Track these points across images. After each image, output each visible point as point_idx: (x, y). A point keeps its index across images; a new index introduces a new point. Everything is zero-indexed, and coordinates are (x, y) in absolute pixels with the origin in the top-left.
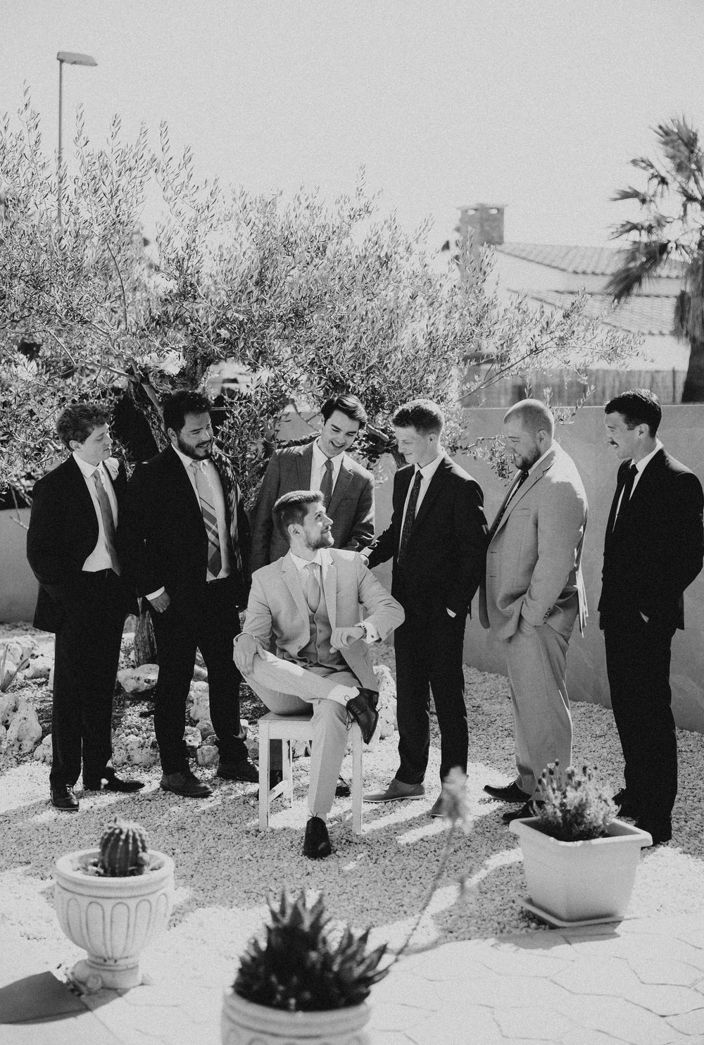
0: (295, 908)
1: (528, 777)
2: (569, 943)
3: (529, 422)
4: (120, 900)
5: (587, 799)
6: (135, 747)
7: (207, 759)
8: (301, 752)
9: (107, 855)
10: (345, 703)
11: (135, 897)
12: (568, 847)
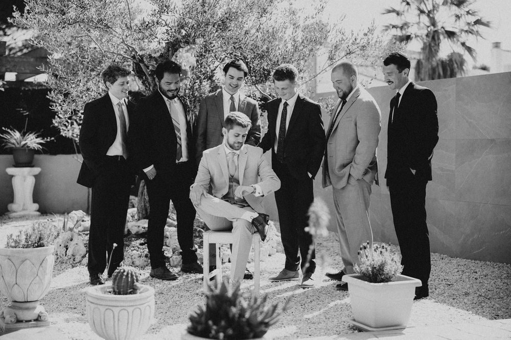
0: (223, 284)
1: (349, 267)
2: (377, 337)
3: (346, 71)
4: (123, 308)
5: (385, 261)
6: (136, 257)
7: (175, 263)
8: (226, 260)
9: (116, 284)
10: (251, 221)
11: (132, 306)
12: (375, 286)
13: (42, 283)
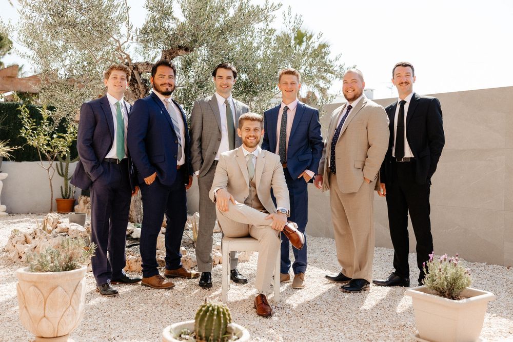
13: (75, 313)
